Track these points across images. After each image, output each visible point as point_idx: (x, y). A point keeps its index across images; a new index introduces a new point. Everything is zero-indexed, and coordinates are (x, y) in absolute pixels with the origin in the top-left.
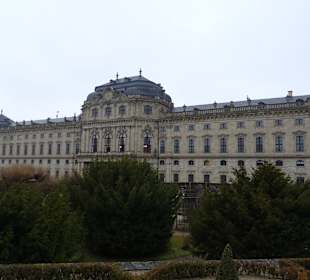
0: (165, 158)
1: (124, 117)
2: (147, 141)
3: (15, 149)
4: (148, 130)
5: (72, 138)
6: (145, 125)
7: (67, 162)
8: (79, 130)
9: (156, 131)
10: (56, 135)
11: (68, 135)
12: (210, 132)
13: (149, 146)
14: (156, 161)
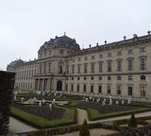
2: (61, 67)
4: (61, 62)
6: (59, 59)
9: (66, 62)
12: (87, 62)
13: (61, 70)
14: (64, 78)
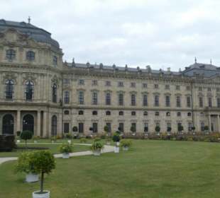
0: (70, 108)
1: (34, 63)
6: (53, 74)
9: (61, 82)
12: (110, 88)
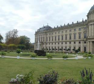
3: (54, 38)
5: (82, 31)
7: (80, 43)
8: (86, 26)
10: (73, 30)
11: (80, 29)
